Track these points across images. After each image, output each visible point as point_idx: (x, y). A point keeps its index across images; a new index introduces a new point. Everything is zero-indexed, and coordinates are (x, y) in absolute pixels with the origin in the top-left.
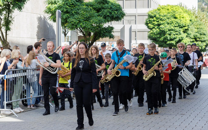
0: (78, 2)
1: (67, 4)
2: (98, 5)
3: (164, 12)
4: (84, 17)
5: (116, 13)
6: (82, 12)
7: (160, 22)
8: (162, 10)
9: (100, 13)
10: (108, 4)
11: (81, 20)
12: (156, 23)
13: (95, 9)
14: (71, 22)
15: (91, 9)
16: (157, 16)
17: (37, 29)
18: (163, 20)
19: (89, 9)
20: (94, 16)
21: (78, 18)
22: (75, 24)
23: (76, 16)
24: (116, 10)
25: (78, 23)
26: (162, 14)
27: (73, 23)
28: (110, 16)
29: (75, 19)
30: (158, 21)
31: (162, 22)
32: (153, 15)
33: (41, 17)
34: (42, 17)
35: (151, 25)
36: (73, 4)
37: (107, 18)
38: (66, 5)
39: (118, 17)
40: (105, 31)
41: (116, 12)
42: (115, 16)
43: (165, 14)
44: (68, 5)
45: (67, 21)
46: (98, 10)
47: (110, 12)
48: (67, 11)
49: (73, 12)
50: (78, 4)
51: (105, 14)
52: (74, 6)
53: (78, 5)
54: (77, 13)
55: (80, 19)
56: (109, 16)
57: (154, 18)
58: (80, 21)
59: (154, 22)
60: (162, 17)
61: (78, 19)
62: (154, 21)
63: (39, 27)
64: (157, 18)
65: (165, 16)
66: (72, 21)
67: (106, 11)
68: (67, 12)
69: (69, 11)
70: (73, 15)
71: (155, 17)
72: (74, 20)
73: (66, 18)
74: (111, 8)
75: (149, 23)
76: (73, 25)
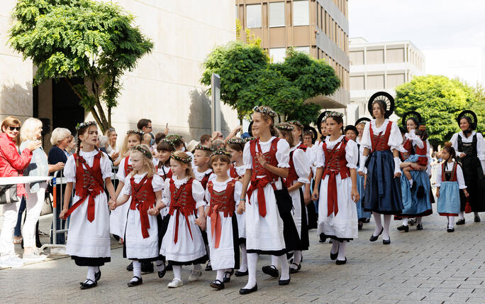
0: (257, 62)
1: (236, 66)
2: (293, 68)
3: (421, 87)
4: (266, 88)
5: (324, 80)
6: (262, 79)
7: (415, 103)
8: (418, 83)
9: (296, 81)
10: (309, 65)
11: (260, 93)
12: (409, 105)
13: (286, 75)
14: (243, 97)
15: (278, 75)
16: (411, 94)
17: (189, 111)
18: (420, 100)
19: (275, 74)
20: (283, 86)
21: (256, 90)
22: (250, 101)
23: (252, 87)
24: (324, 76)
25: (256, 98)
26: (419, 91)
27: (246, 98)
28: (313, 85)
29: (251, 91)
30: (412, 103)
31: (418, 104)
32: (403, 92)
33: (196, 91)
34: (200, 91)
35: (401, 109)
36: (247, 67)
37: (308, 90)
38: (234, 68)
39: (327, 87)
40: (305, 113)
41: (323, 78)
42: (321, 86)
43: (424, 90)
44: (239, 67)
45: (236, 96)
46: (293, 77)
47: (313, 80)
48: (237, 78)
49: (247, 80)
50: (257, 66)
51: (303, 83)
52: (251, 70)
53: (256, 68)
54: (254, 82)
55: (258, 91)
56: (310, 85)
57: (406, 98)
58: (259, 96)
59: (406, 104)
60: (418, 96)
61: (256, 92)
62: (405, 102)
63: (193, 108)
64: (411, 98)
65: (423, 94)
66: (246, 96)
67: (305, 77)
68: (237, 80)
69: (240, 77)
70: (248, 85)
71: (407, 95)
72: (249, 93)
73: (235, 90)
74: (315, 71)
75: (398, 106)
76: (247, 101)
